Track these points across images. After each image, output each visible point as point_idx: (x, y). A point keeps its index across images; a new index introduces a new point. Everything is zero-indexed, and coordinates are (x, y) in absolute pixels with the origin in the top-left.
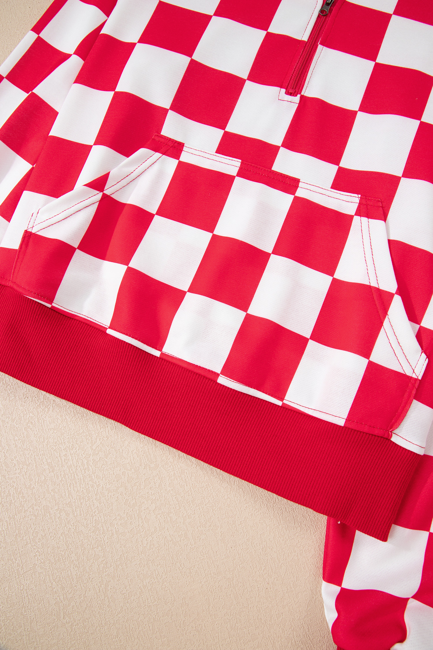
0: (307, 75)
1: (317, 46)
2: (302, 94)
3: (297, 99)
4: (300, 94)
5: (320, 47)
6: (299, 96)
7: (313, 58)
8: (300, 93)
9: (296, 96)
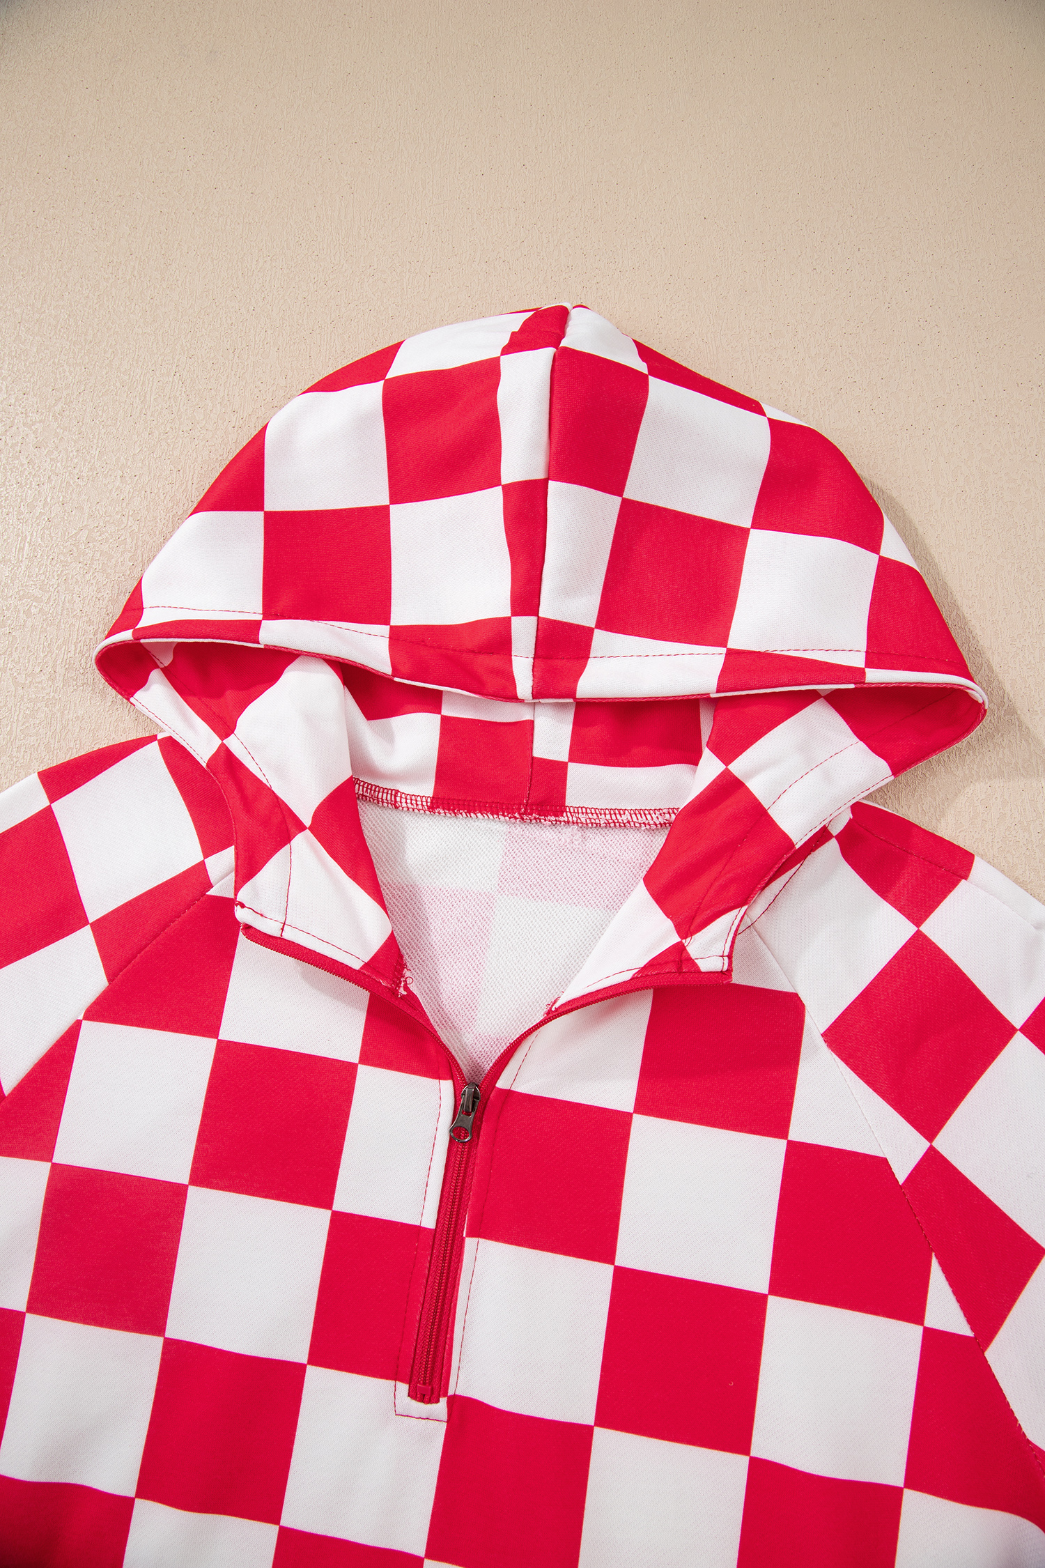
0: (452, 1338)
1: (463, 1240)
2: (451, 1392)
3: (440, 1408)
4: (444, 1396)
5: (470, 1243)
6: (443, 1401)
7: (459, 1284)
8: (445, 1394)
9: (438, 1401)
